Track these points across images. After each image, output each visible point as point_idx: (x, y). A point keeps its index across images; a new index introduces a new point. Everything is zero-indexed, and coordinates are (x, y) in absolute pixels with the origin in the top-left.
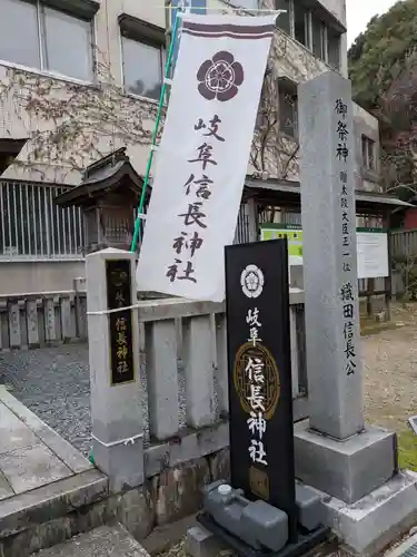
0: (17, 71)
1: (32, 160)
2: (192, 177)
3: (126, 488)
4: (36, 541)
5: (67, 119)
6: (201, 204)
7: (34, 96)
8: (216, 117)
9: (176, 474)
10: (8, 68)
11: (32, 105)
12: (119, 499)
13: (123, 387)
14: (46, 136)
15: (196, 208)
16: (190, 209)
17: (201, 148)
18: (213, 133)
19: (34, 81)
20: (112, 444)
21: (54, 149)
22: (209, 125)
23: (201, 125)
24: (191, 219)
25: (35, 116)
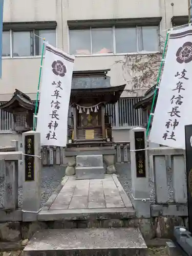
0: (129, 56)
1: (134, 89)
2: (174, 96)
3: (142, 217)
4: (110, 224)
5: (147, 69)
6: (178, 107)
7: (135, 63)
8: (184, 70)
9: (166, 219)
10: (125, 55)
11: (134, 67)
12: (140, 220)
13: (140, 179)
14: (139, 78)
15: (176, 109)
16: (173, 110)
17: (178, 84)
18: (183, 77)
19: (134, 58)
20: (137, 199)
21: (142, 83)
22: (181, 74)
23: (178, 74)
24: (173, 114)
25: (135, 71)
